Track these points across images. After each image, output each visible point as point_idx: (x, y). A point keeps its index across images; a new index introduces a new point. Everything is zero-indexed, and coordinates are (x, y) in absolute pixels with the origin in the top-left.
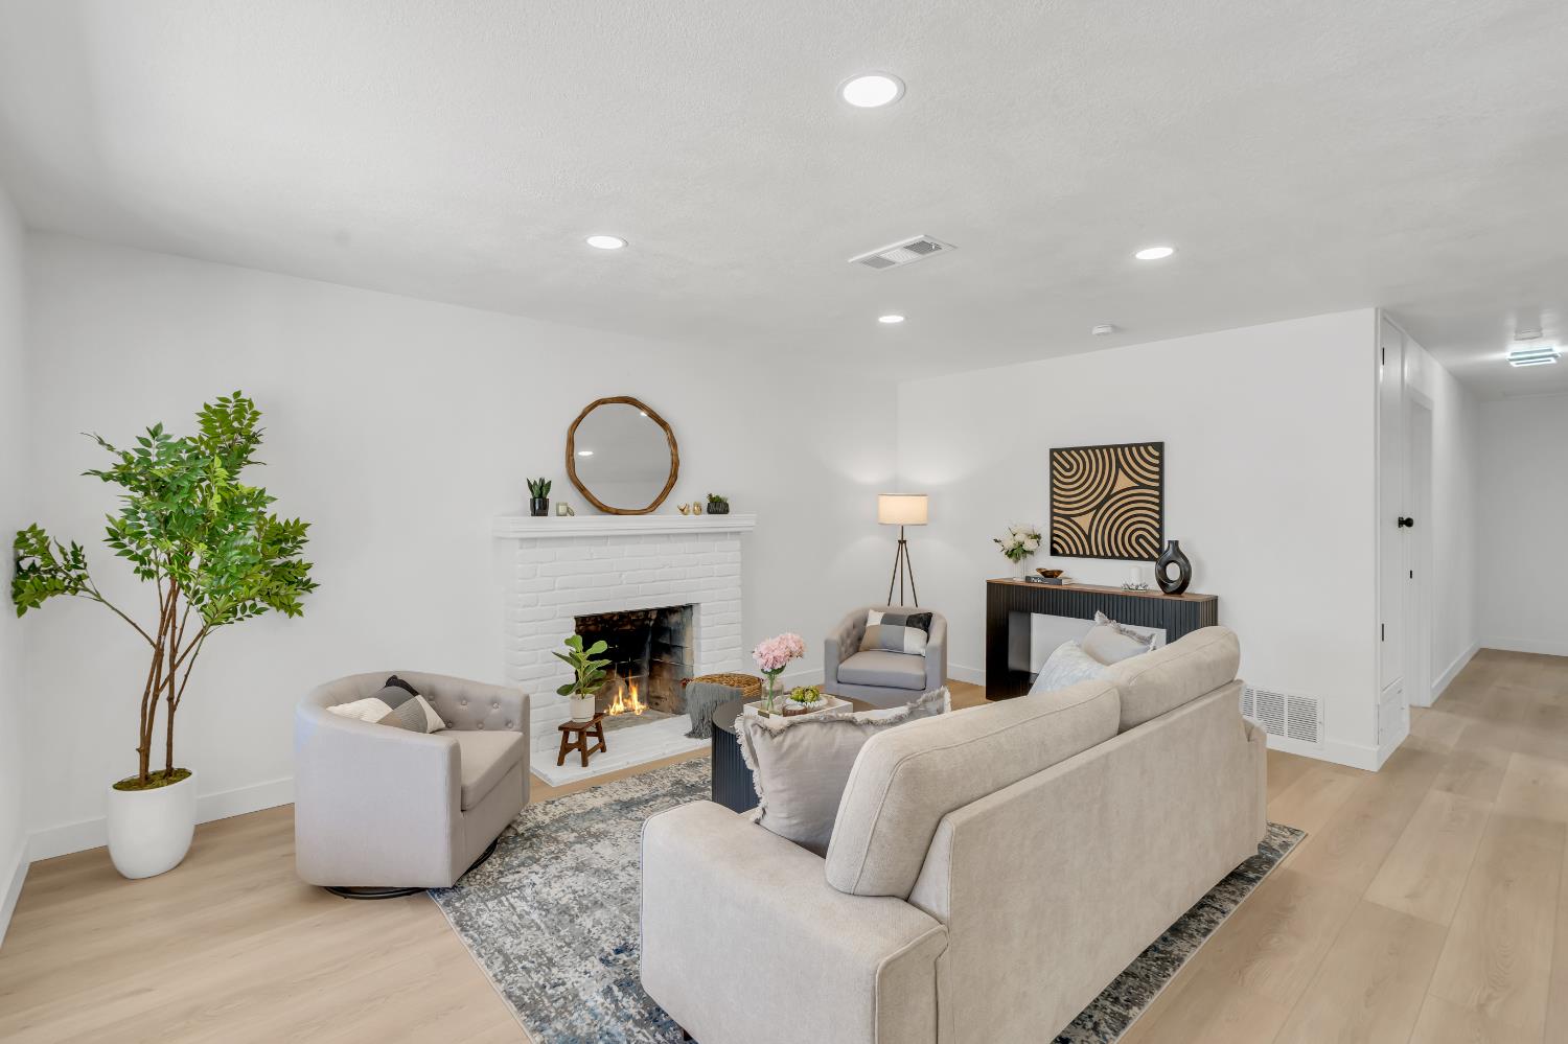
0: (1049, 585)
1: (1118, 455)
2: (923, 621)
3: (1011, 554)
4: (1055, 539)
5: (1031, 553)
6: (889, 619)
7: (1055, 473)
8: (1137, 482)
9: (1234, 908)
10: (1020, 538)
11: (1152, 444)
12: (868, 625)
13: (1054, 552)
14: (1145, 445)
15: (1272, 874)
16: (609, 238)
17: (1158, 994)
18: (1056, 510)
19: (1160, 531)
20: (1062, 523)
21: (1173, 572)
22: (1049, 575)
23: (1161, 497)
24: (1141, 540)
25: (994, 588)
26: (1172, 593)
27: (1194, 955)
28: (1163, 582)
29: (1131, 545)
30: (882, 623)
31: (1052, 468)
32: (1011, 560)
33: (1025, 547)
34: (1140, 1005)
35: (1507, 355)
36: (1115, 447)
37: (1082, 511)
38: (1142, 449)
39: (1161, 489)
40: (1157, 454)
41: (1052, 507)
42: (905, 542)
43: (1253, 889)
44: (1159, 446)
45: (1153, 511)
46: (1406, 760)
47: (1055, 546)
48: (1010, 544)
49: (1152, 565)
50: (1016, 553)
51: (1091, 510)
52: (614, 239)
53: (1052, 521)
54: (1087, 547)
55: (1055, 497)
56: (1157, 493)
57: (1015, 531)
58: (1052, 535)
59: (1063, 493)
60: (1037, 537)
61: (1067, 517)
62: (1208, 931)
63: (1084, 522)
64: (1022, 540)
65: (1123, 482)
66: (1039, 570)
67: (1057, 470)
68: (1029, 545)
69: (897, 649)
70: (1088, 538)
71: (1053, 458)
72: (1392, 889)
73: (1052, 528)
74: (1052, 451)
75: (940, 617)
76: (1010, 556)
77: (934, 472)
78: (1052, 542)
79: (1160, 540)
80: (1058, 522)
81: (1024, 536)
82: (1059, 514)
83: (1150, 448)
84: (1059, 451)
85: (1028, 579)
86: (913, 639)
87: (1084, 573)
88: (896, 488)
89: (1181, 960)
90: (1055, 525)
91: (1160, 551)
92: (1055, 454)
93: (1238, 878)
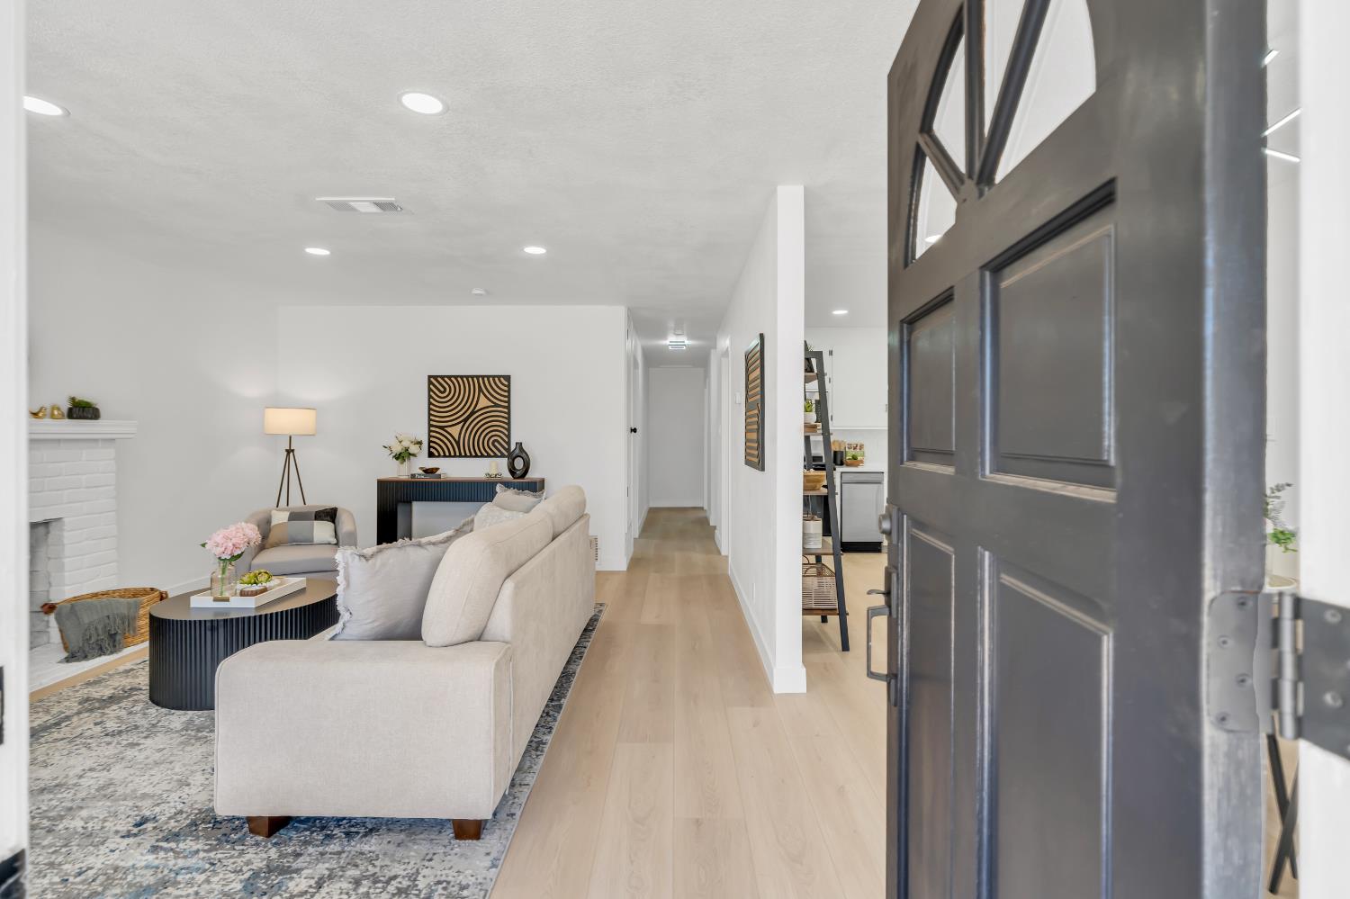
0: (429, 478)
1: (480, 383)
2: (330, 515)
3: (399, 457)
4: (432, 444)
5: (414, 455)
6: (295, 516)
7: (432, 393)
8: (493, 402)
9: (589, 644)
10: (406, 444)
11: (503, 376)
12: (272, 524)
13: (431, 455)
14: (499, 377)
15: (599, 625)
16: (50, 105)
17: (570, 690)
18: (432, 423)
19: (509, 436)
20: (437, 432)
21: (519, 464)
22: (427, 471)
23: (509, 413)
24: (496, 444)
25: (383, 485)
26: (519, 478)
27: (578, 669)
28: (512, 471)
29: (489, 447)
30: (289, 520)
31: (430, 390)
32: (398, 462)
33: (411, 451)
34: (565, 697)
35: (667, 342)
36: (478, 377)
37: (454, 422)
38: (496, 379)
39: (508, 408)
40: (506, 383)
41: (430, 420)
42: (293, 451)
43: (594, 633)
44: (508, 378)
45: (504, 422)
46: (636, 562)
47: (432, 450)
48: (398, 449)
49: (505, 461)
50: (403, 456)
51: (460, 422)
52: (54, 107)
53: (430, 431)
54: (457, 450)
55: (432, 412)
56: (506, 410)
57: (400, 439)
58: (430, 442)
59: (437, 409)
60: (420, 443)
61: (442, 428)
62: (581, 657)
63: (455, 431)
64: (407, 446)
65: (483, 402)
66: (421, 468)
67: (435, 393)
68: (413, 449)
69: (308, 541)
70: (458, 443)
71: (430, 383)
72: (649, 617)
73: (430, 436)
74: (429, 377)
75: (344, 510)
76: (397, 459)
77: (321, 388)
78: (430, 447)
79: (509, 443)
80: (434, 432)
81: (409, 443)
82: (436, 426)
83: (502, 379)
84: (435, 377)
85: (413, 476)
86: (322, 530)
87: (455, 469)
88: (278, 402)
89: (575, 673)
90: (432, 434)
91: (508, 450)
92: (432, 379)
93: (587, 631)
